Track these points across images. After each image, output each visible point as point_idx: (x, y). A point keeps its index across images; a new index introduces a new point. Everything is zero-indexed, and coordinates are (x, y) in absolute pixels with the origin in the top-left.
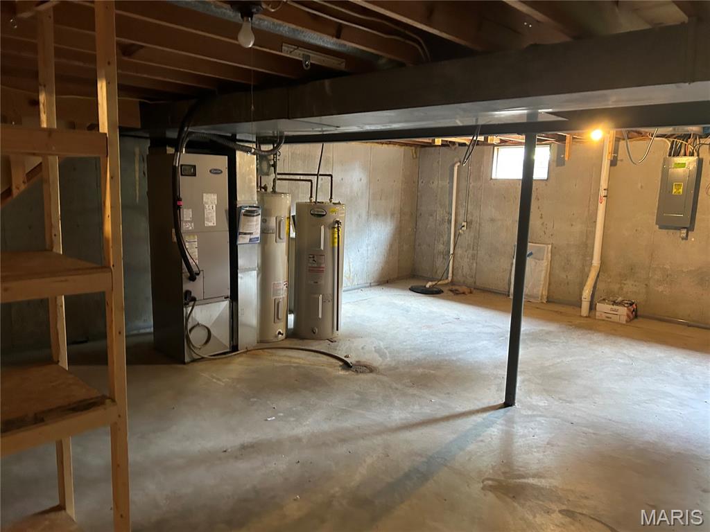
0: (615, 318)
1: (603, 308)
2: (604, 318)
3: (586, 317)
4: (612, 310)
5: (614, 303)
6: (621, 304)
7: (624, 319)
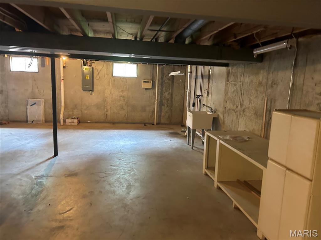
0: (73, 124)
1: (69, 121)
2: (69, 124)
3: (63, 125)
4: (72, 121)
5: (72, 119)
6: (74, 119)
7: (76, 124)
